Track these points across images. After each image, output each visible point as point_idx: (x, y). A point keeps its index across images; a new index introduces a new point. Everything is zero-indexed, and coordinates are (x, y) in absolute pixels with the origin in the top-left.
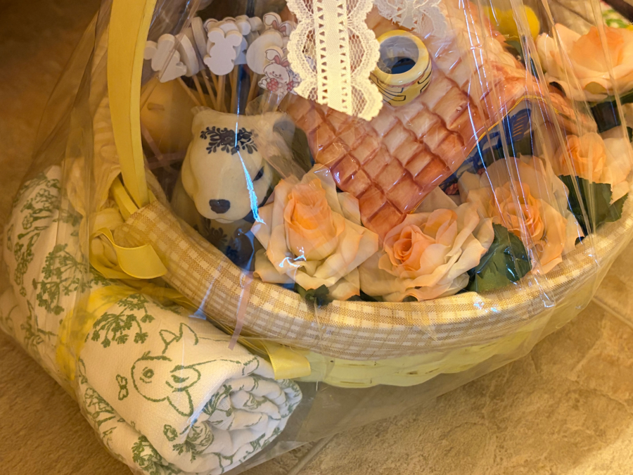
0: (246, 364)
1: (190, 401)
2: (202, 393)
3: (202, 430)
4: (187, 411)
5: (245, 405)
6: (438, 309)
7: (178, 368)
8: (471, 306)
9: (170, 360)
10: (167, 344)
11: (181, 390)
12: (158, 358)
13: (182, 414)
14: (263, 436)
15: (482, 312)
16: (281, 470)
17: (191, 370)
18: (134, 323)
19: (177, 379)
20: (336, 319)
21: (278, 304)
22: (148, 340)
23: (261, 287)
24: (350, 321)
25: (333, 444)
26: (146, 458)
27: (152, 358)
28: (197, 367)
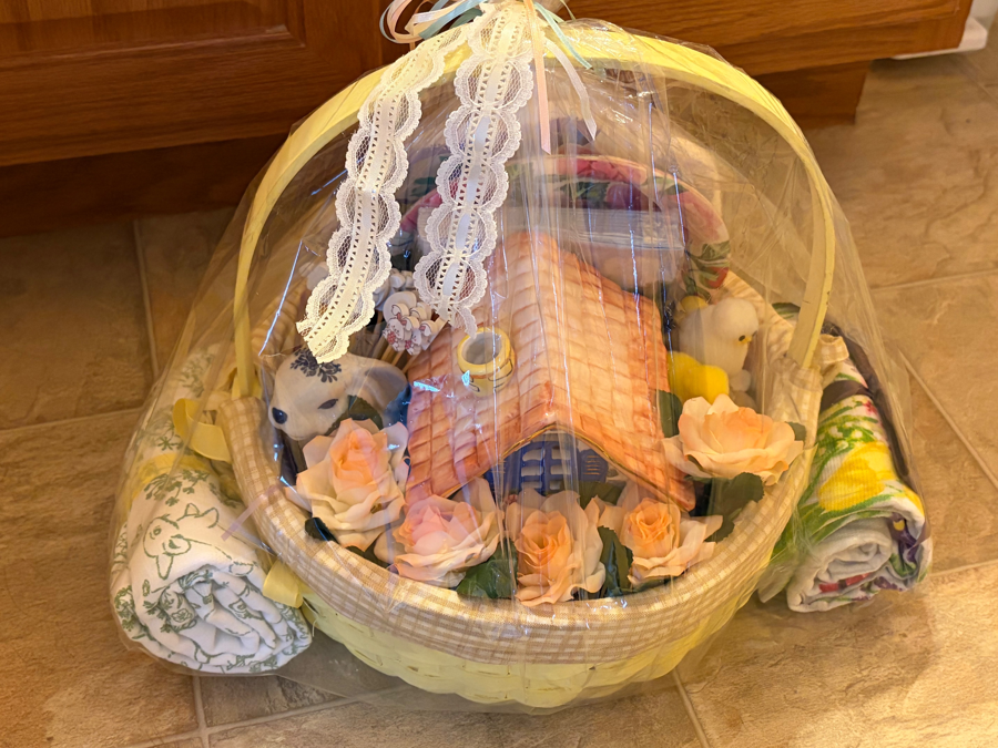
0: (237, 563)
1: (170, 567)
2: (183, 565)
3: (173, 600)
4: (164, 574)
5: (231, 606)
6: (412, 590)
7: (179, 536)
8: (444, 603)
9: (178, 528)
10: (186, 515)
11: (169, 554)
12: (171, 522)
13: (160, 574)
14: (252, 656)
15: (448, 611)
16: (267, 709)
17: (186, 543)
18: (177, 489)
19: (172, 545)
20: (321, 556)
21: (284, 522)
22: (175, 506)
23: (282, 502)
24: (331, 563)
25: (329, 712)
26: (122, 602)
27: (167, 521)
28: (192, 543)
